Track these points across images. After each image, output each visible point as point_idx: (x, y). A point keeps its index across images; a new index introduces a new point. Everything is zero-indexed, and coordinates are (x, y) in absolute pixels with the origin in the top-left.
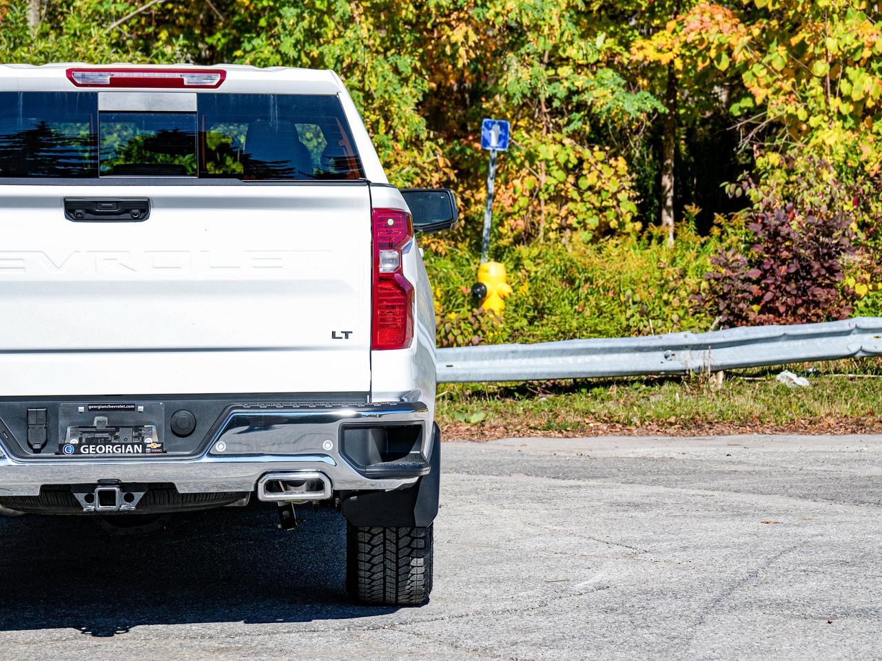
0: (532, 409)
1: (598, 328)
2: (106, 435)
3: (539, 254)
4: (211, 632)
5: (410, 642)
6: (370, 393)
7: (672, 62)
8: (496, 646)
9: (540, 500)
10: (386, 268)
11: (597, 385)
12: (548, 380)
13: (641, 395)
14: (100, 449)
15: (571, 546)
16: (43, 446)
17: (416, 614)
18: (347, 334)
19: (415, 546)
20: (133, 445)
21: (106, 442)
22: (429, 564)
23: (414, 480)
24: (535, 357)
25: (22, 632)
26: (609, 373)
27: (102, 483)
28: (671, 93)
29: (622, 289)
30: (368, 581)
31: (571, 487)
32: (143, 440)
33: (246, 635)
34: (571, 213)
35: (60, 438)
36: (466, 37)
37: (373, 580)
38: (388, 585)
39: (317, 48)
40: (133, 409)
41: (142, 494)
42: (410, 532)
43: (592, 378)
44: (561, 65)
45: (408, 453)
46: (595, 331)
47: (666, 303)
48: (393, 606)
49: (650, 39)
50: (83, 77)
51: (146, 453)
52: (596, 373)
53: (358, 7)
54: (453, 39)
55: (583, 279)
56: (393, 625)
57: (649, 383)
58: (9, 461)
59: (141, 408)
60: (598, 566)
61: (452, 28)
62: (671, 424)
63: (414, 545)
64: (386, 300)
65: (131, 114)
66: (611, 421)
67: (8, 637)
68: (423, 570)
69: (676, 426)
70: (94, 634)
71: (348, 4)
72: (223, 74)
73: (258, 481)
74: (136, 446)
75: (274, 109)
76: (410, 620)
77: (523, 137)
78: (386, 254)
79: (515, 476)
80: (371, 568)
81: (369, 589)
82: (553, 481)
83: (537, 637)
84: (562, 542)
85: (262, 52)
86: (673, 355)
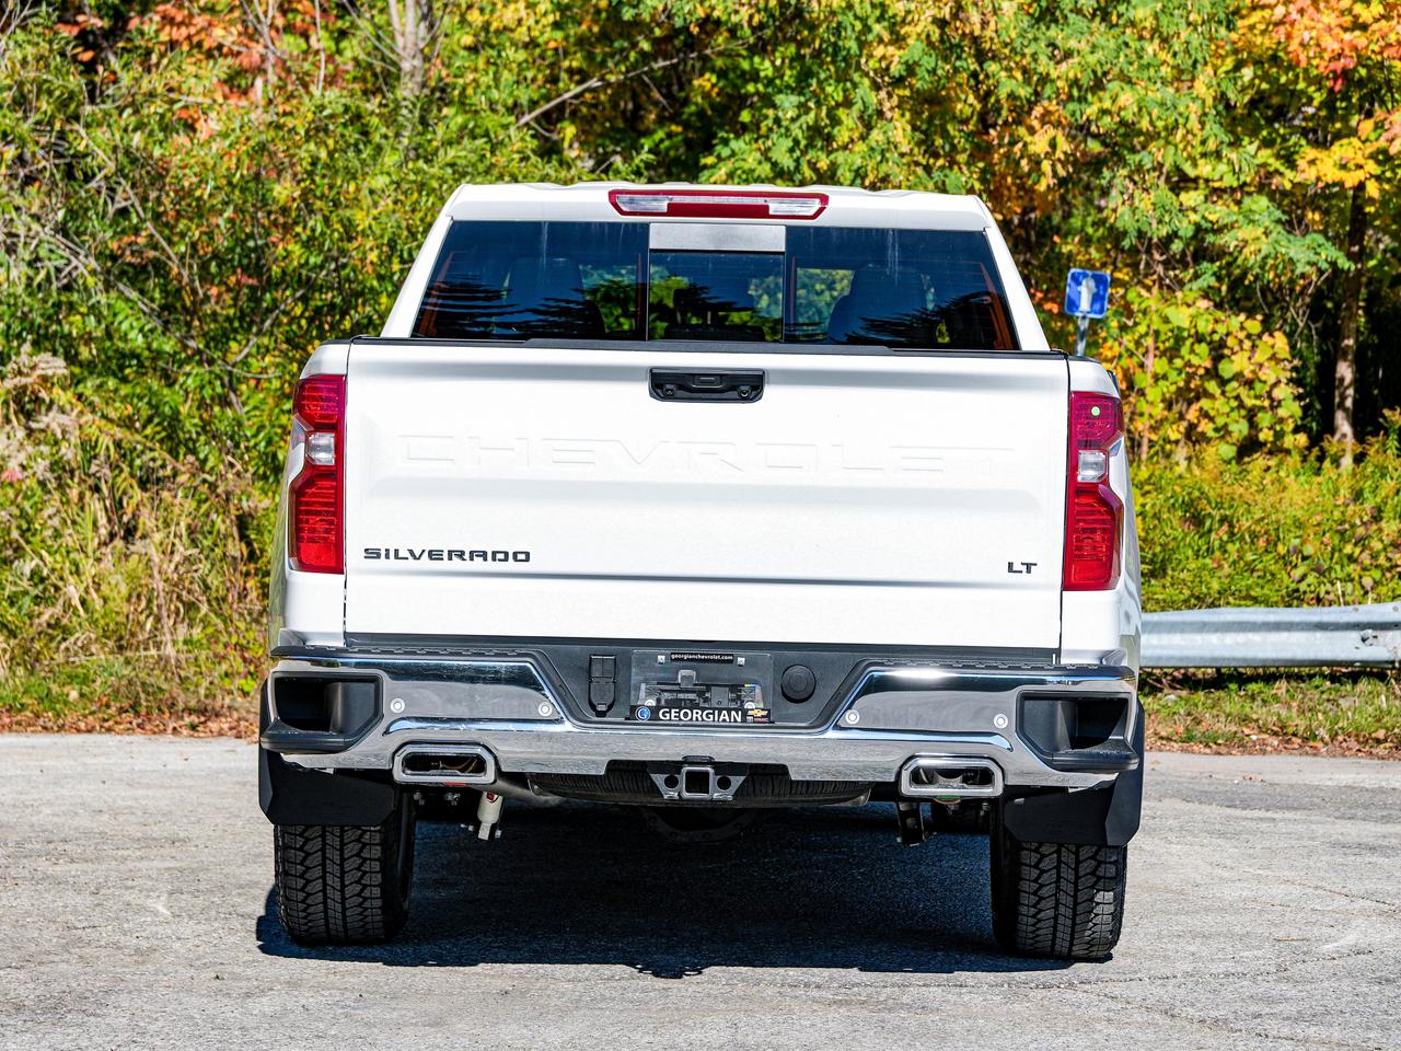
0: (1158, 711)
1: (1253, 593)
2: (692, 696)
3: (1150, 478)
4: (817, 979)
5: (1104, 1007)
6: (1058, 652)
7: (1361, 187)
8: (1231, 1017)
9: (1222, 835)
10: (1086, 475)
11: (1254, 679)
12: (1177, 669)
13: (1325, 696)
14: (686, 715)
15: (1293, 897)
16: (610, 707)
17: (1101, 972)
18: (1029, 566)
19: (1101, 874)
20: (729, 711)
21: (693, 706)
22: (1119, 901)
23: (1113, 777)
24: (1159, 632)
25: (558, 966)
26: (1274, 660)
27: (687, 761)
28: (1356, 235)
29: (1281, 536)
30: (1031, 921)
31: (1261, 819)
32: (742, 705)
33: (866, 985)
34: (1205, 415)
35: (632, 698)
36: (1053, 145)
37: (1039, 921)
38: (1060, 928)
39: (828, 156)
40: (731, 661)
41: (743, 778)
42: (1097, 853)
43: (1245, 667)
44: (1187, 189)
45: (1107, 738)
46: (1248, 597)
47: (1351, 559)
48: (1064, 960)
49: (1327, 148)
50: (632, 201)
51: (746, 722)
52: (1254, 660)
53: (890, 95)
54: (1032, 149)
55: (1217, 518)
56: (1071, 985)
57: (1334, 678)
58: (568, 726)
59: (741, 660)
60: (1346, 925)
61: (1032, 131)
62: (1378, 741)
63: (1100, 872)
64: (1084, 521)
65: (694, 254)
66: (1283, 733)
67: (541, 971)
68: (1111, 908)
69: (1387, 745)
70: (656, 974)
71: (874, 93)
72: (824, 199)
73: (901, 768)
74: (733, 713)
75: (894, 250)
76: (1094, 978)
77: (1141, 296)
78: (1087, 456)
79: (1167, 802)
80: (1038, 903)
81: (1033, 932)
82: (1229, 811)
83: (1289, 1009)
84: (1278, 891)
85: (744, 160)
86: (1375, 637)
